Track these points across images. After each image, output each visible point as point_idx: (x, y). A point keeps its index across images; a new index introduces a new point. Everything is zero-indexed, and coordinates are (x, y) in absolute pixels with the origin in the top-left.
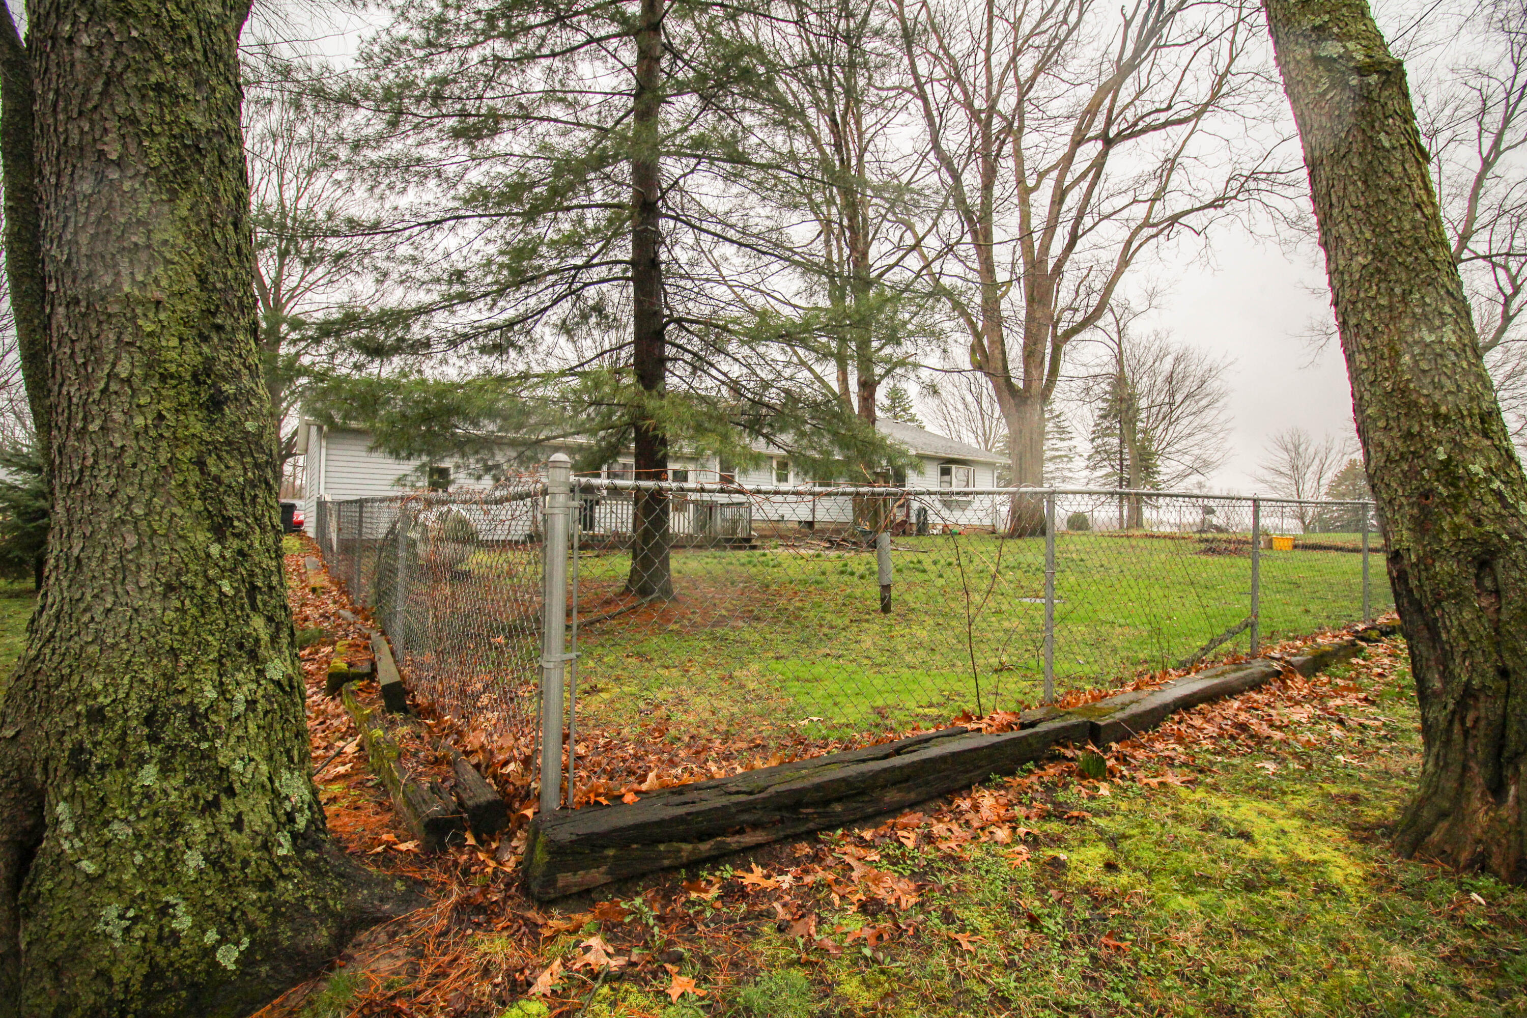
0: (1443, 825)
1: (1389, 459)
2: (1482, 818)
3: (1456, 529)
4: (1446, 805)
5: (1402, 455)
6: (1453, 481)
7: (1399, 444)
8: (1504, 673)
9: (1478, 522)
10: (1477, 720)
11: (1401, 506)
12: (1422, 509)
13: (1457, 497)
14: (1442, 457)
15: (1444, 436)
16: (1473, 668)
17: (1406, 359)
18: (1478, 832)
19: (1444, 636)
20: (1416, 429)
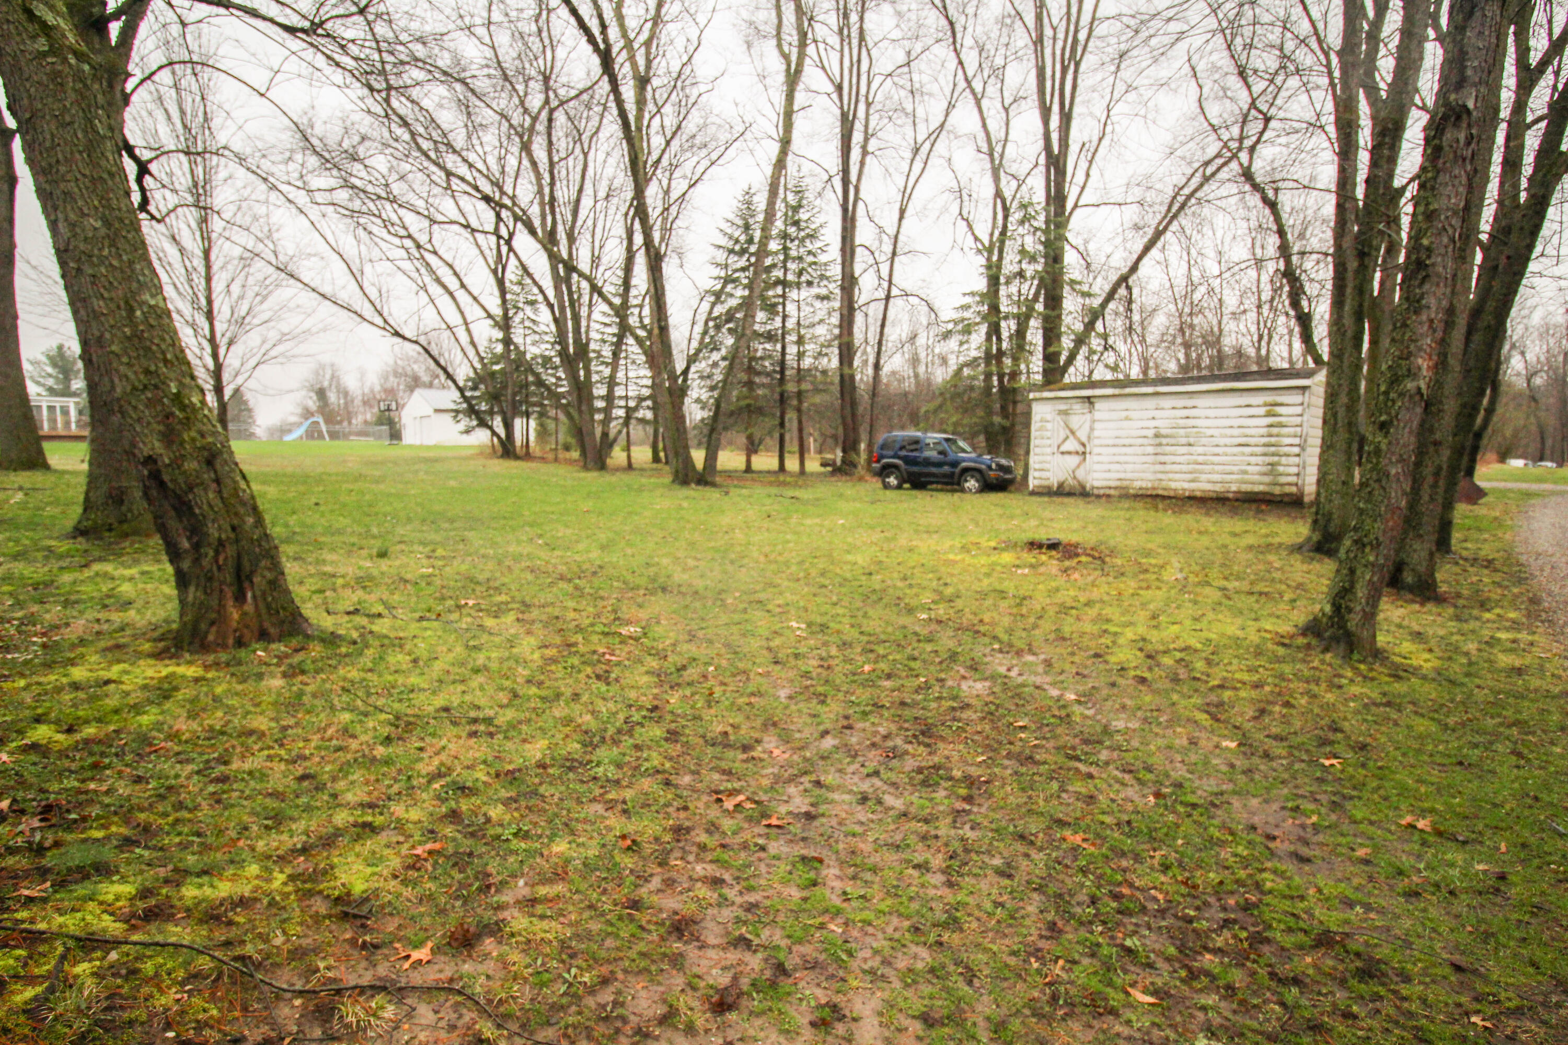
0: (214, 629)
1: (134, 388)
2: (236, 616)
3: (193, 440)
4: (214, 616)
5: (145, 387)
6: (183, 408)
7: (142, 377)
8: (234, 529)
9: (203, 436)
10: (226, 559)
11: (149, 423)
12: (167, 426)
13: (188, 419)
14: (174, 391)
15: (172, 375)
16: (220, 528)
17: (138, 313)
18: (234, 624)
19: (197, 511)
20: (153, 368)
